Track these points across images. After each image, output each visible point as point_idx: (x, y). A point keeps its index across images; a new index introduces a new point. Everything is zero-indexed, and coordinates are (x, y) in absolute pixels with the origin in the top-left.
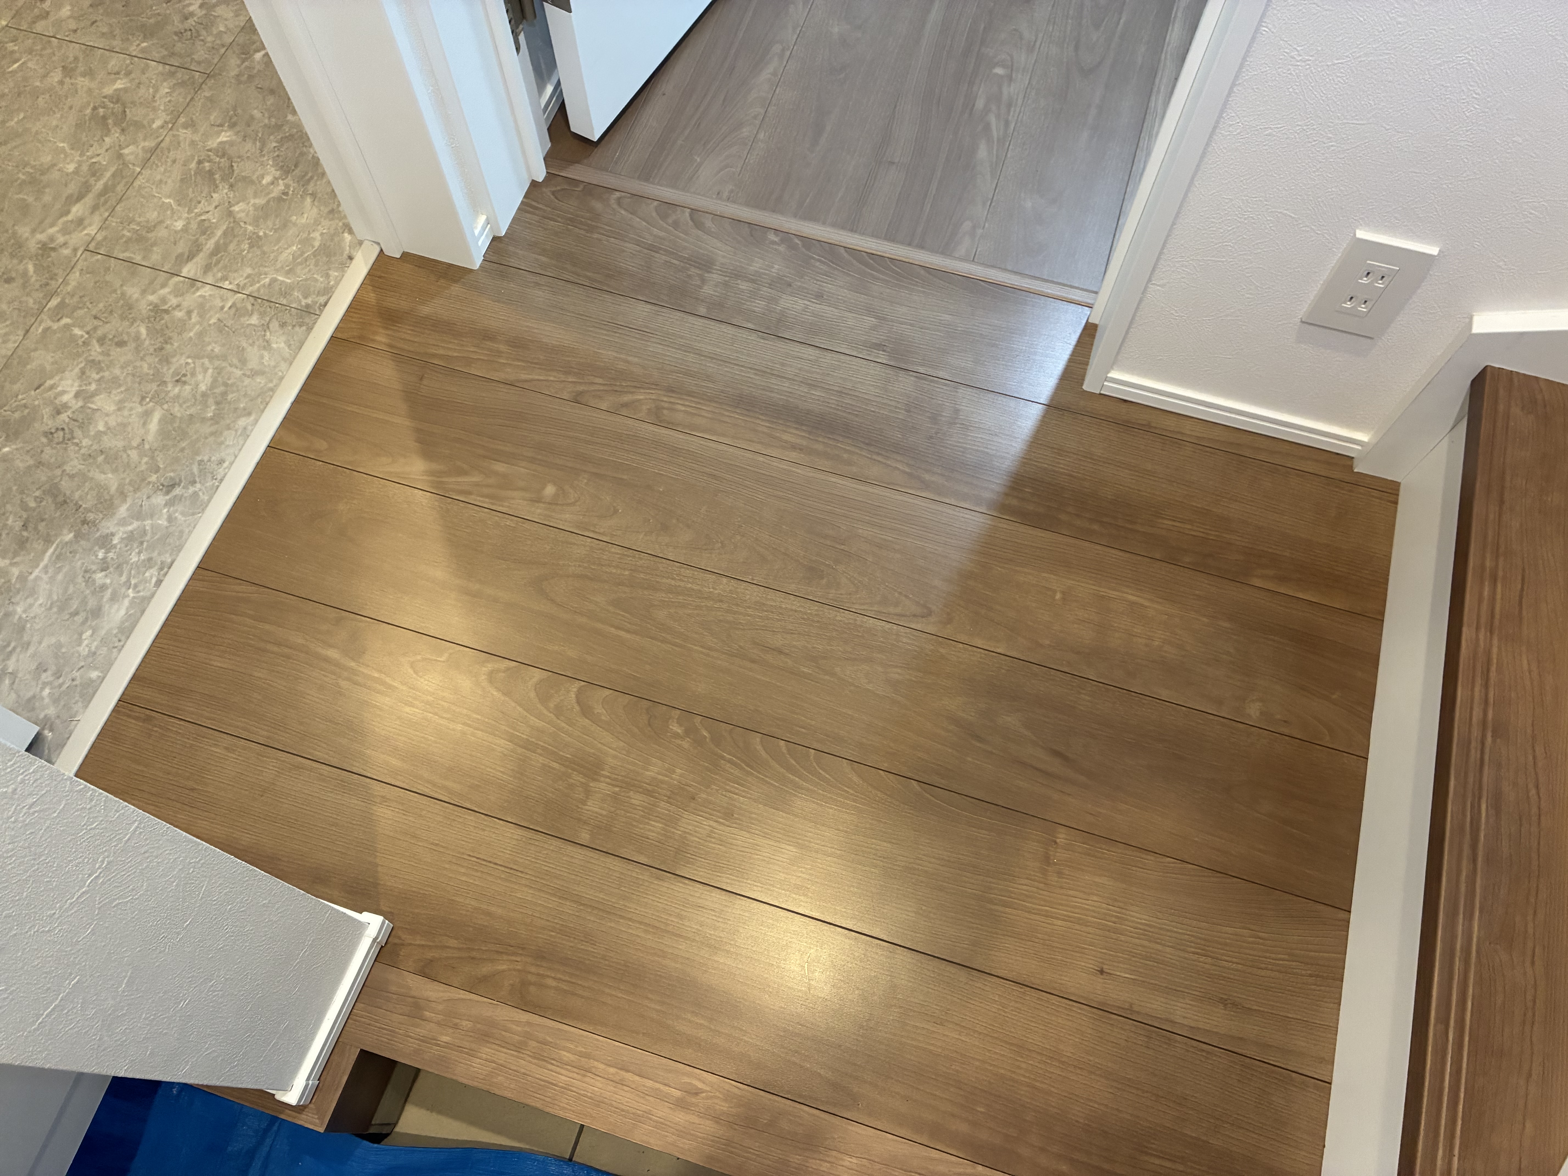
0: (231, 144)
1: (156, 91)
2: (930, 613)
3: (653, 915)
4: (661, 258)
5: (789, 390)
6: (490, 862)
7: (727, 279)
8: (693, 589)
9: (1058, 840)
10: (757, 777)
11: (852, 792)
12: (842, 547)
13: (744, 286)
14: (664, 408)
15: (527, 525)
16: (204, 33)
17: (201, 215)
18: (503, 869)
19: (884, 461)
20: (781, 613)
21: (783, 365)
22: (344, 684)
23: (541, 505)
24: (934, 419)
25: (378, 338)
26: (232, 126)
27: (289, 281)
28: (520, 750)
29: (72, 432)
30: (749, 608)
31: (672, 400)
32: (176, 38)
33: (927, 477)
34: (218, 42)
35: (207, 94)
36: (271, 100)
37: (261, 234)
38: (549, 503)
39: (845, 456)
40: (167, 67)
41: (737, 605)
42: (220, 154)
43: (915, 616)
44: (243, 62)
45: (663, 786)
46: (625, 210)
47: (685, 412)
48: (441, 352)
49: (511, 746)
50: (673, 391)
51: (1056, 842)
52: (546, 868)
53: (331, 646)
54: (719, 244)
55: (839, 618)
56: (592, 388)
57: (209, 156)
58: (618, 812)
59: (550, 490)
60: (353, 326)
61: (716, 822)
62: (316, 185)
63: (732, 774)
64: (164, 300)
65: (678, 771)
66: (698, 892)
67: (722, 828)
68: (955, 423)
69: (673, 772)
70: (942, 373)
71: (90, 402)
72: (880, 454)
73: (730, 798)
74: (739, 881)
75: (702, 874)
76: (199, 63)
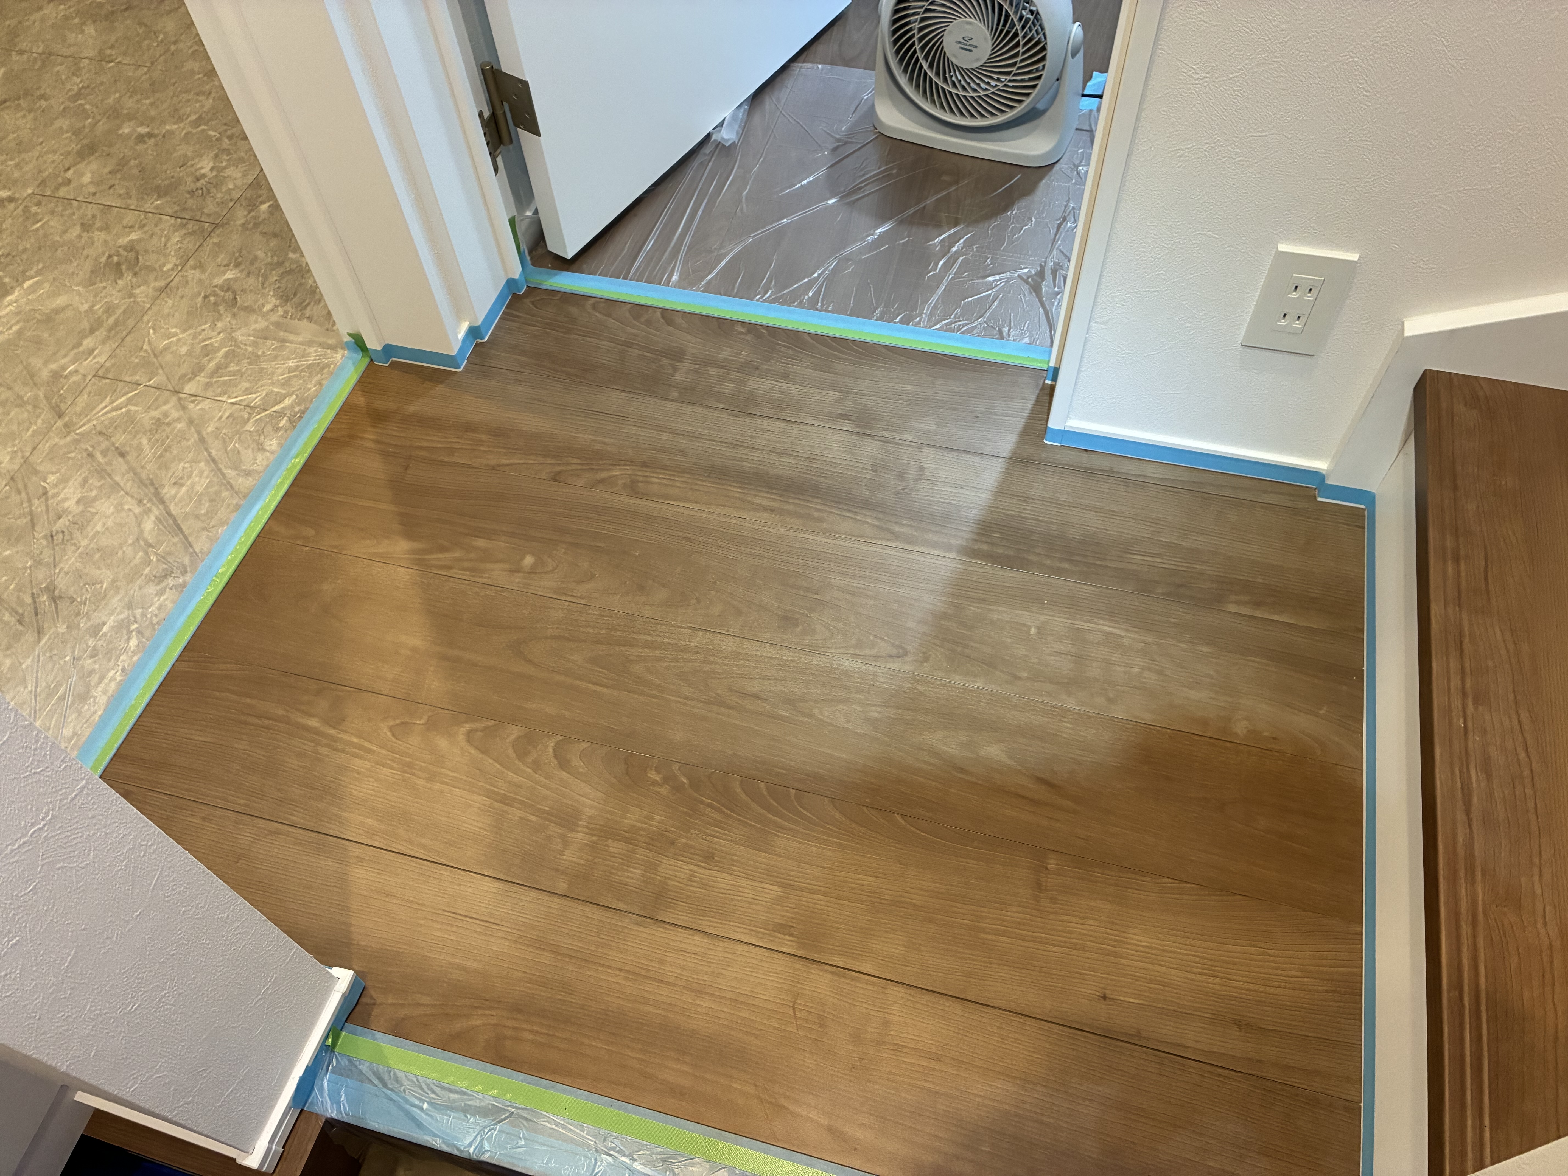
0: (236, 280)
1: (168, 238)
2: (906, 653)
3: (633, 961)
4: (635, 352)
5: (759, 459)
6: (466, 916)
7: (697, 366)
8: (669, 643)
9: (1049, 866)
10: (738, 820)
11: (835, 829)
12: (816, 596)
13: (713, 371)
14: (638, 482)
15: (506, 593)
16: (214, 190)
17: (205, 340)
18: (478, 922)
19: (853, 516)
20: (757, 661)
21: (752, 437)
22: (324, 750)
23: (520, 575)
24: (901, 476)
25: (367, 436)
26: (237, 265)
27: (284, 392)
28: (497, 805)
29: (71, 534)
30: (726, 657)
31: (647, 474)
32: (188, 196)
33: (897, 528)
34: (226, 197)
35: (215, 240)
36: (273, 243)
37: (260, 353)
38: (528, 573)
39: (816, 514)
40: (179, 220)
41: (714, 656)
42: (225, 289)
43: (891, 656)
44: (249, 213)
45: (642, 833)
46: (600, 313)
47: (659, 483)
48: (425, 444)
49: (488, 801)
50: (647, 467)
51: (1047, 869)
52: (523, 920)
53: (312, 716)
54: (689, 337)
55: (815, 662)
56: (569, 468)
57: (214, 291)
58: (596, 860)
59: (529, 560)
60: (343, 426)
61: (697, 866)
62: (312, 310)
63: (712, 818)
64: (166, 415)
65: (657, 817)
66: (680, 935)
67: (702, 871)
68: (921, 479)
69: (652, 818)
70: (906, 437)
71: (90, 507)
72: (850, 511)
73: (710, 842)
74: (721, 924)
75: (683, 919)
76: (209, 215)
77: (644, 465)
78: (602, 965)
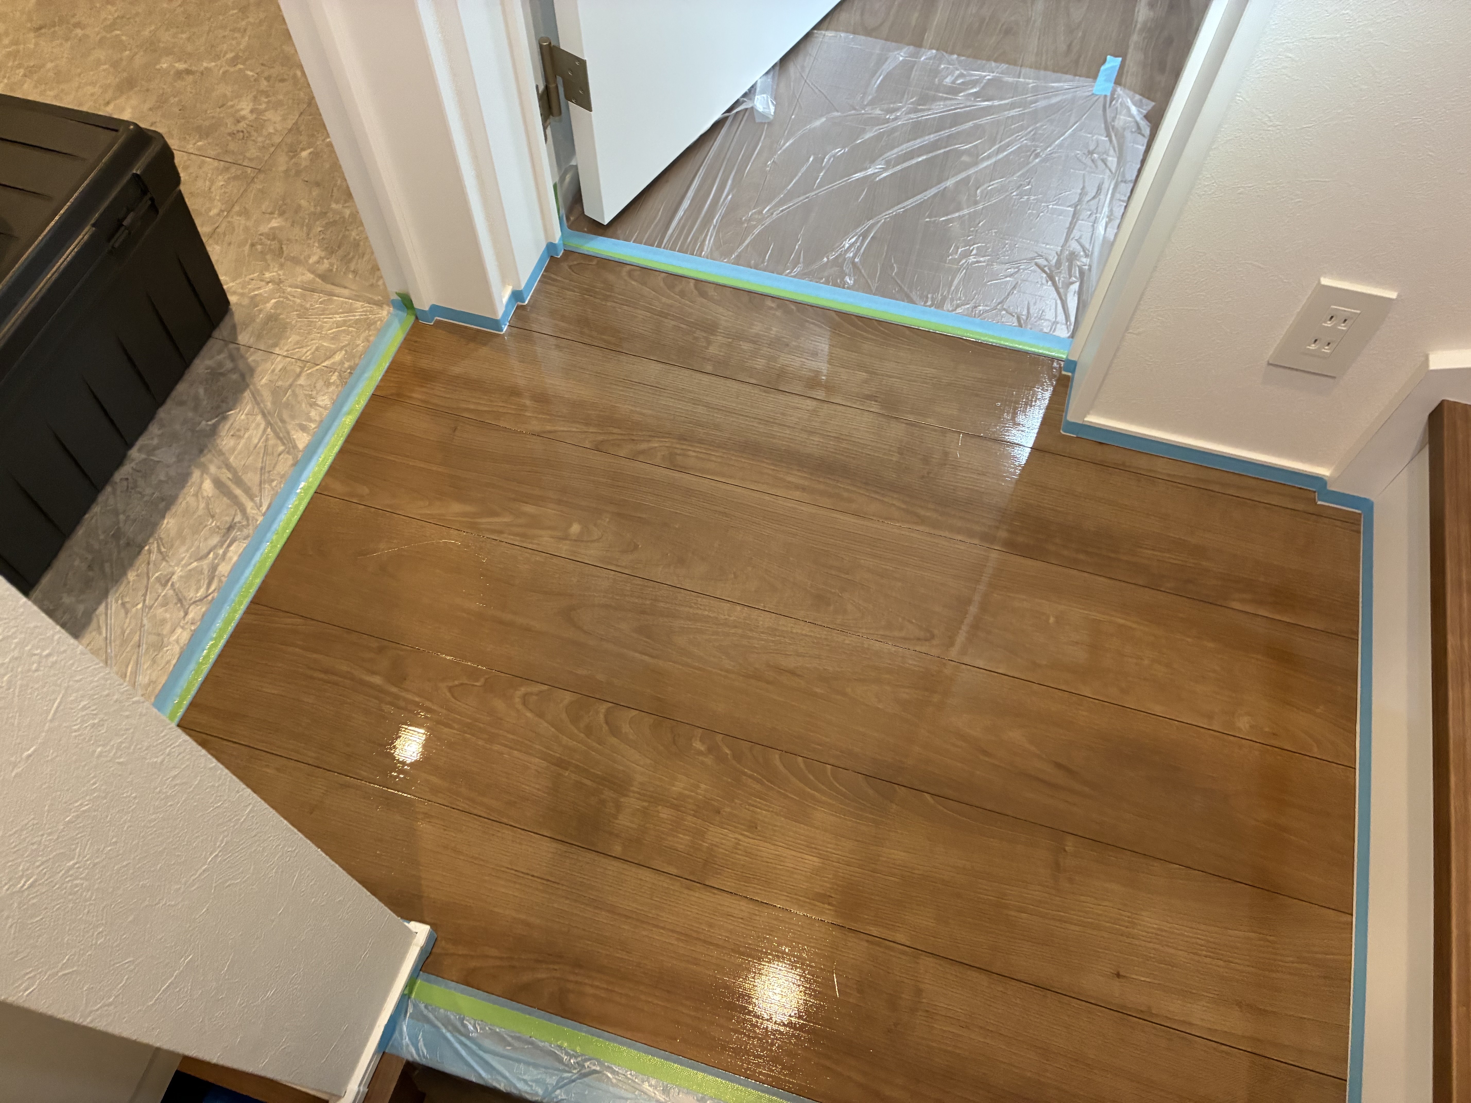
0: (280, 228)
1: (212, 182)
2: (933, 637)
4: (670, 323)
5: (790, 437)
6: (528, 874)
7: (730, 340)
8: (710, 617)
9: (1067, 848)
10: (779, 792)
11: (869, 805)
12: (846, 576)
13: (745, 346)
14: (677, 454)
15: (555, 560)
16: (255, 133)
17: (254, 290)
18: (539, 880)
19: (881, 498)
20: (793, 638)
21: (784, 414)
22: (387, 708)
23: (568, 542)
24: (926, 460)
25: (415, 395)
26: (282, 214)
27: (333, 346)
28: (553, 768)
29: (135, 482)
30: (762, 633)
31: (684, 447)
32: (229, 138)
33: (922, 512)
34: (268, 142)
35: (259, 186)
36: (315, 192)
37: (308, 306)
38: (575, 540)
39: (845, 494)
40: (222, 163)
41: (751, 630)
42: (271, 237)
43: (919, 639)
44: (291, 160)
45: (690, 800)
46: (636, 281)
47: (697, 457)
48: (472, 407)
49: (544, 764)
50: (685, 440)
51: (1065, 851)
52: (581, 880)
53: (373, 673)
54: (721, 310)
55: (847, 642)
56: (611, 437)
57: (261, 239)
58: (648, 825)
59: (575, 528)
60: (392, 385)
61: (742, 834)
62: (357, 263)
63: (753, 789)
64: (220, 365)
65: (703, 786)
66: (727, 901)
67: (746, 840)
68: (945, 464)
69: (698, 787)
70: (930, 421)
71: (154, 455)
72: (878, 493)
73: (753, 811)
74: (765, 891)
75: (730, 885)
76: (251, 160)
77: (682, 438)
78: (656, 926)
